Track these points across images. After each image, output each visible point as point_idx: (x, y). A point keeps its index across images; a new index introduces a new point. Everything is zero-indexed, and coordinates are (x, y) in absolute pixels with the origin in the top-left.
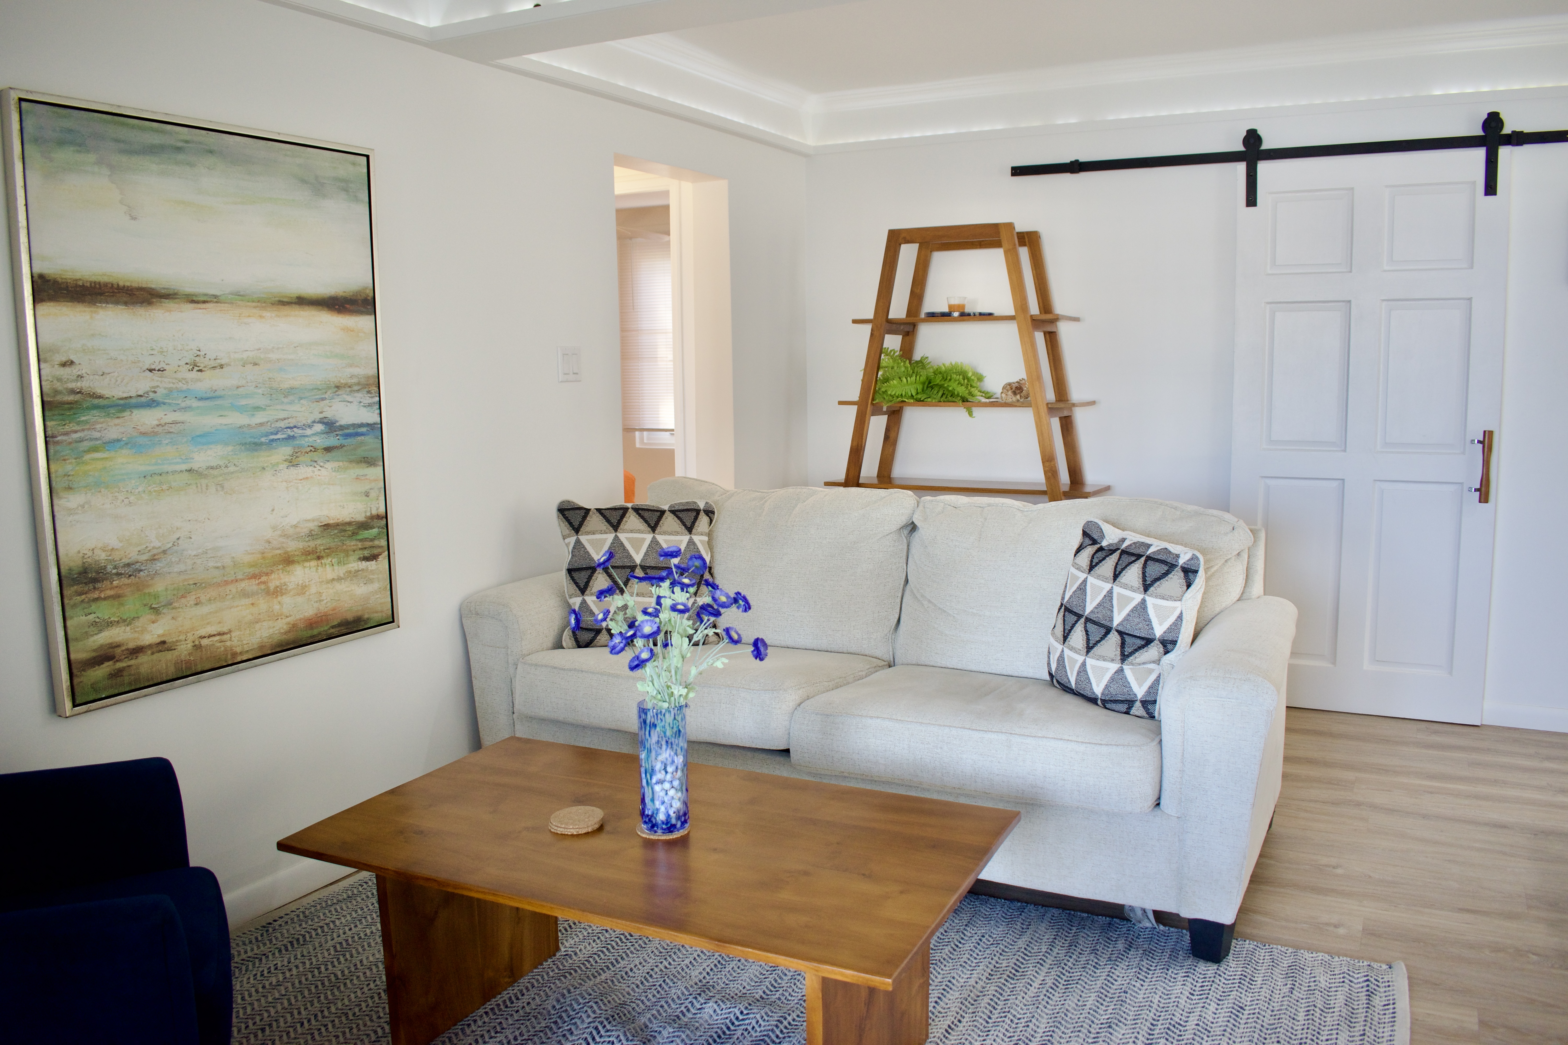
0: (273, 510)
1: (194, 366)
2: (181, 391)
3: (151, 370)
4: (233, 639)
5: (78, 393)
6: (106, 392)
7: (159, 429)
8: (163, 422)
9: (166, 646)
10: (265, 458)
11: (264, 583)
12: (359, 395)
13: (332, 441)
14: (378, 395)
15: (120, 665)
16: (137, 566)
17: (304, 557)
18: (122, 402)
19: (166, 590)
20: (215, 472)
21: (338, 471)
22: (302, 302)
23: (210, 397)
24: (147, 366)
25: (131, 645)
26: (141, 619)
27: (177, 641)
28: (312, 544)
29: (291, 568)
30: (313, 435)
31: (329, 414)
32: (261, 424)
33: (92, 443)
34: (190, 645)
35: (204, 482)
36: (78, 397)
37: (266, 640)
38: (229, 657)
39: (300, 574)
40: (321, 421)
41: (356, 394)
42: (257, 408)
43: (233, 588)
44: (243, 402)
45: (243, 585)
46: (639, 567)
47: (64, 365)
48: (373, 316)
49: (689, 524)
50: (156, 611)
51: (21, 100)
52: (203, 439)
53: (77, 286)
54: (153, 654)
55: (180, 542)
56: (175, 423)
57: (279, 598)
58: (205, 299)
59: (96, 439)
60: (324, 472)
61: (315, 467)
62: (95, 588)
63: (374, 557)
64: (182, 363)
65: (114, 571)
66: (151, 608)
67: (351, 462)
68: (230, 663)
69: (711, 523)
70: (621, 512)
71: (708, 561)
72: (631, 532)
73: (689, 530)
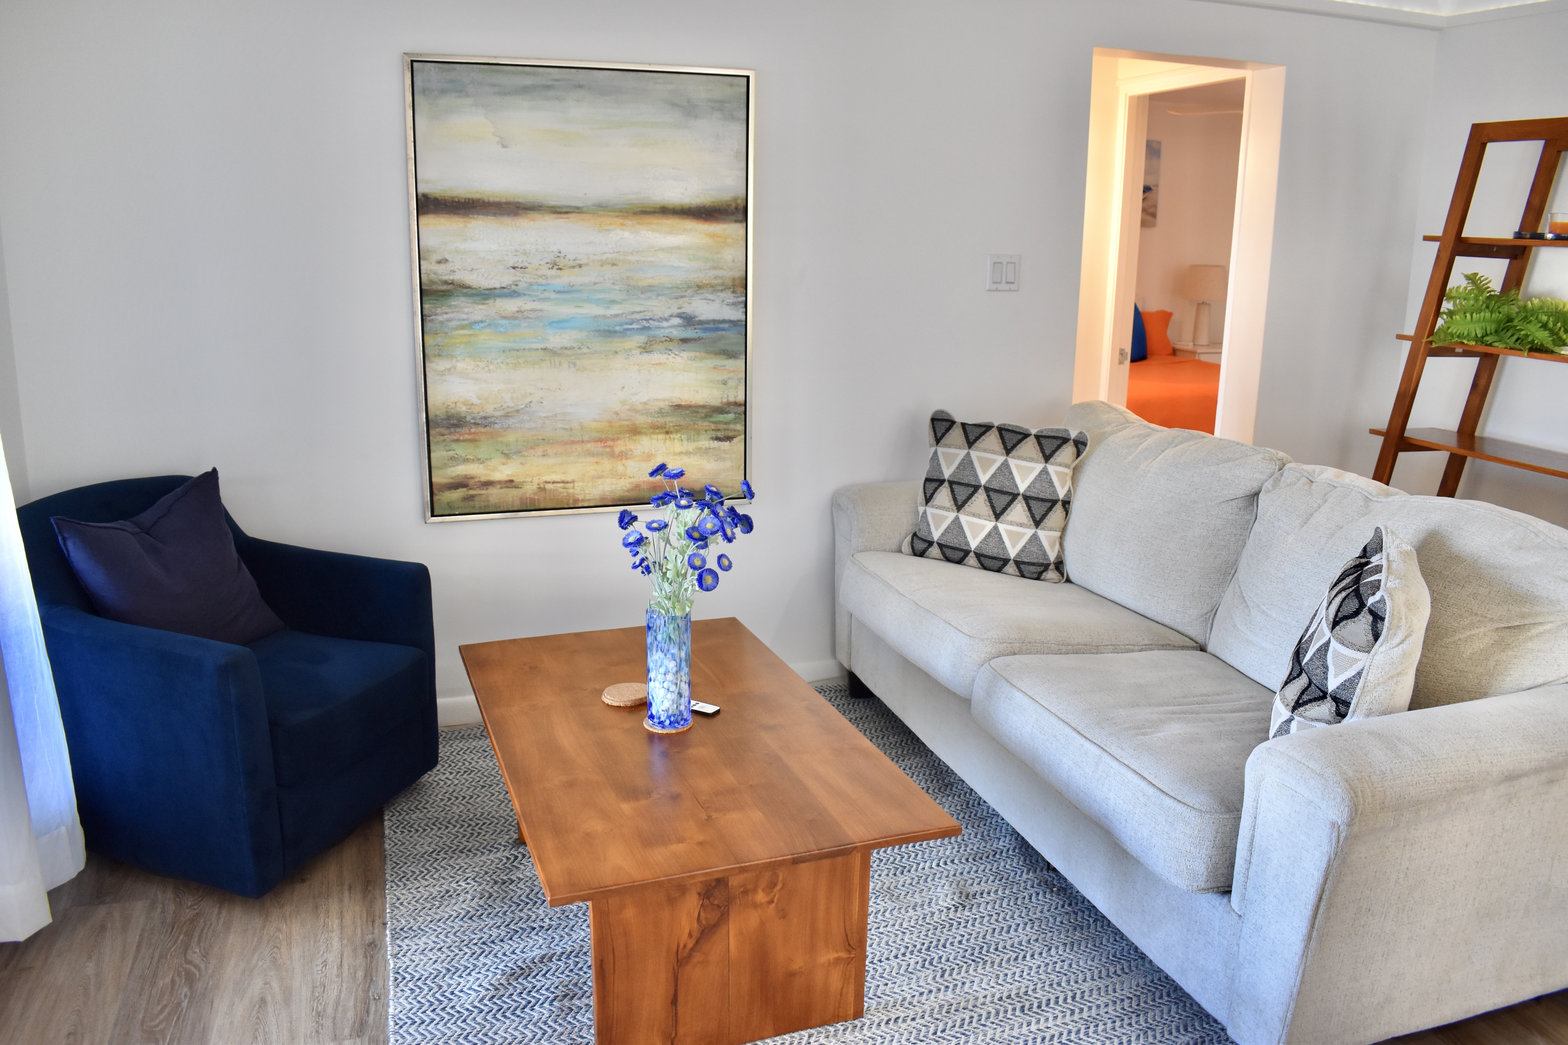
0: (623, 388)
1: (554, 265)
3: (514, 268)
4: (576, 488)
5: (450, 284)
7: (519, 315)
8: (522, 309)
9: (514, 484)
10: (617, 344)
11: (610, 447)
12: (723, 295)
13: (690, 333)
14: (744, 295)
15: (472, 492)
16: (493, 419)
17: (651, 430)
18: (487, 292)
19: (517, 441)
20: (569, 352)
21: (694, 360)
22: (666, 211)
23: (567, 292)
24: (511, 264)
25: (483, 479)
26: (493, 460)
27: (524, 482)
28: (661, 420)
29: (638, 437)
30: (669, 327)
31: (688, 309)
32: (616, 316)
34: (535, 487)
35: (557, 359)
36: (449, 287)
37: (608, 494)
38: (571, 501)
40: (679, 316)
41: (719, 294)
42: (613, 302)
43: (579, 448)
45: (589, 446)
46: (982, 488)
47: (439, 262)
48: (745, 224)
49: (1048, 452)
50: (507, 456)
51: (412, 61)
52: (560, 324)
53: (453, 202)
54: (501, 488)
55: (531, 405)
56: (534, 310)
57: (624, 461)
58: (568, 210)
59: (464, 320)
60: (678, 359)
61: (669, 355)
62: (455, 432)
63: (729, 439)
64: (543, 262)
65: (472, 421)
66: (502, 453)
67: (708, 352)
68: (571, 506)
69: (1078, 455)
70: (984, 429)
71: (1061, 494)
72: (985, 451)
73: (1047, 458)
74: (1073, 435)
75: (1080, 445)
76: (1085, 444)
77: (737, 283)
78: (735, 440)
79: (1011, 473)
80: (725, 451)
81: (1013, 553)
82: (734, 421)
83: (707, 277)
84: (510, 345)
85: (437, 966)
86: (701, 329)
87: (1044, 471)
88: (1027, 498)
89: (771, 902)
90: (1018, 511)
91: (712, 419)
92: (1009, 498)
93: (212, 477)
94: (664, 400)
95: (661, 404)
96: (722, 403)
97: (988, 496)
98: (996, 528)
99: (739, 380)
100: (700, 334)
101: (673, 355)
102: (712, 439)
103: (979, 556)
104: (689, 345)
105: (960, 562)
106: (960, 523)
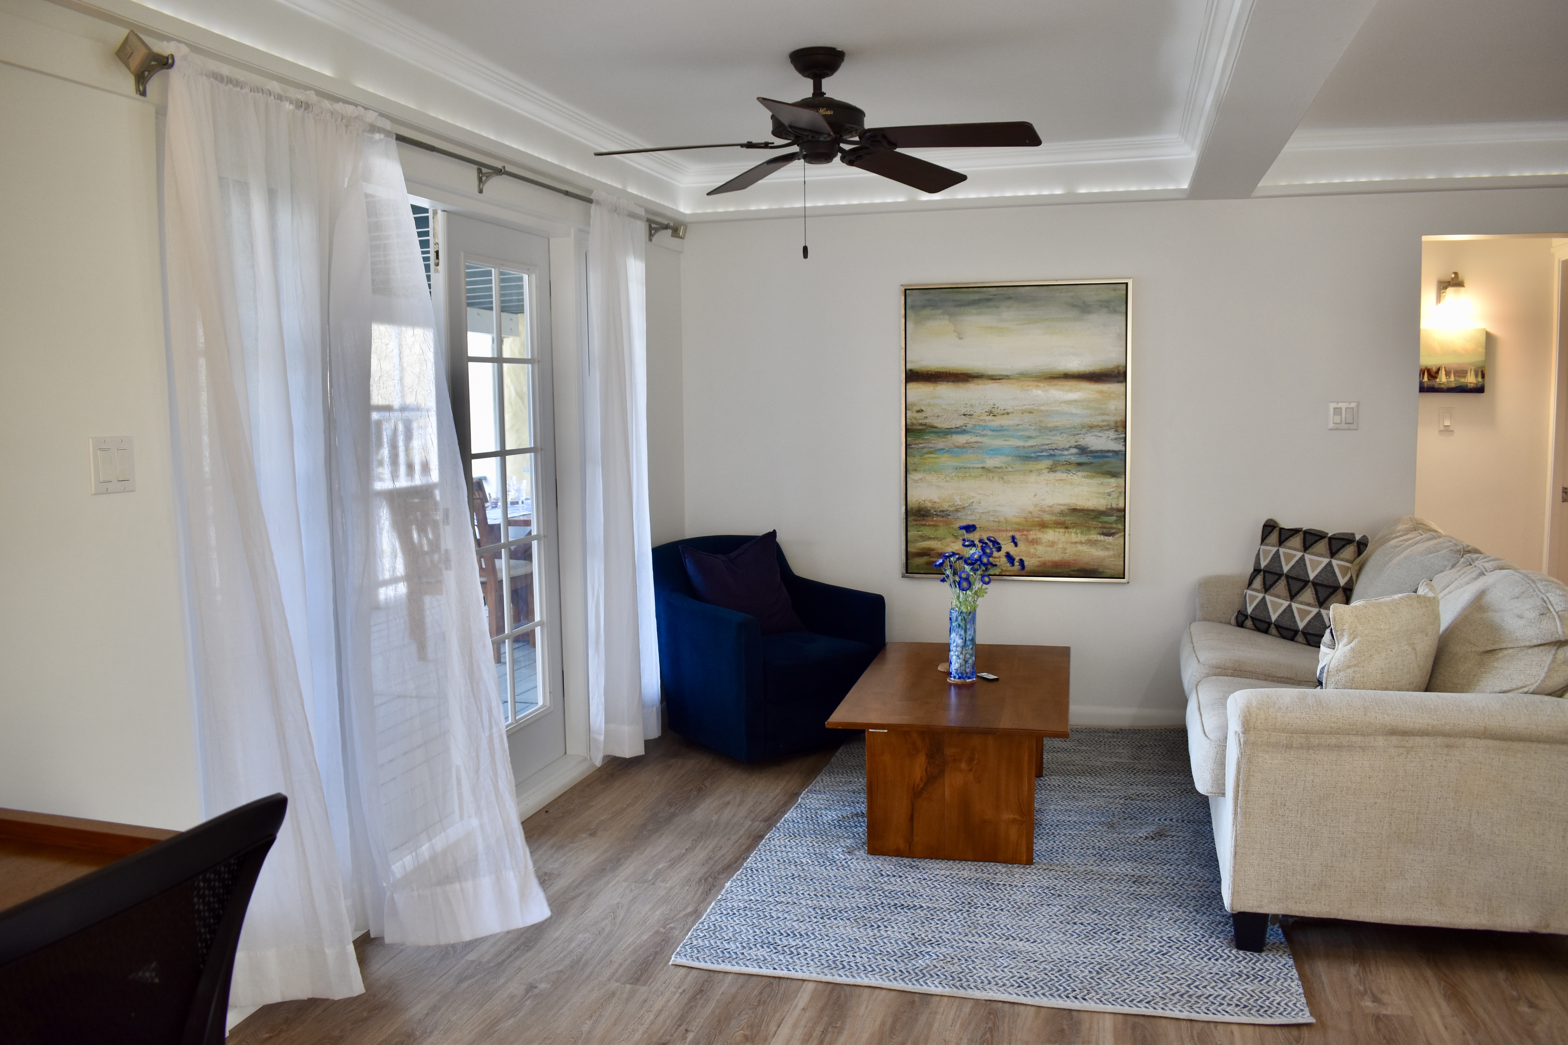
0: (1036, 495)
1: (990, 413)
2: (982, 426)
3: (964, 415)
5: (925, 425)
6: (939, 425)
7: (967, 445)
8: (969, 442)
10: (1032, 465)
11: (1025, 535)
12: (1108, 432)
13: (1084, 459)
14: (1124, 433)
15: (932, 559)
16: (945, 512)
17: (1055, 526)
18: (947, 430)
20: (999, 470)
21: (1087, 478)
22: (1067, 376)
23: (998, 430)
24: (963, 413)
25: (940, 551)
26: (944, 539)
28: (1062, 519)
29: (1045, 530)
30: (1069, 455)
31: (1082, 442)
32: (1032, 446)
33: (929, 450)
35: (991, 475)
36: (924, 427)
39: (1050, 535)
40: (1076, 447)
41: (1105, 432)
42: (1030, 437)
43: (1004, 534)
44: (1021, 434)
46: (1284, 576)
47: (918, 412)
48: (1124, 384)
49: (1335, 551)
51: (906, 289)
52: (994, 452)
53: (928, 374)
55: (973, 504)
56: (976, 442)
57: (1035, 546)
58: (1000, 378)
59: (932, 448)
60: (1075, 477)
61: (1069, 474)
62: (924, 520)
63: (1110, 534)
64: (983, 412)
65: (935, 513)
66: (953, 535)
67: (1098, 473)
69: (1359, 555)
70: (1293, 532)
71: (1342, 581)
72: (1290, 548)
73: (1333, 554)
74: (1358, 537)
75: (1362, 545)
76: (1366, 545)
77: (1119, 424)
78: (1117, 536)
79: (1305, 565)
80: (1109, 543)
82: (1116, 522)
83: (1097, 420)
84: (961, 465)
86: (1092, 456)
87: (1330, 564)
89: (971, 770)
90: (1308, 594)
91: (1099, 520)
92: (1302, 584)
93: (773, 534)
94: (1064, 505)
95: (1063, 508)
96: (1107, 508)
97: (1288, 582)
98: (1290, 606)
99: (1120, 493)
100: (1091, 460)
101: (1071, 474)
102: (1099, 533)
103: (1277, 627)
104: (1083, 467)
105: (1266, 632)
106: (1265, 601)
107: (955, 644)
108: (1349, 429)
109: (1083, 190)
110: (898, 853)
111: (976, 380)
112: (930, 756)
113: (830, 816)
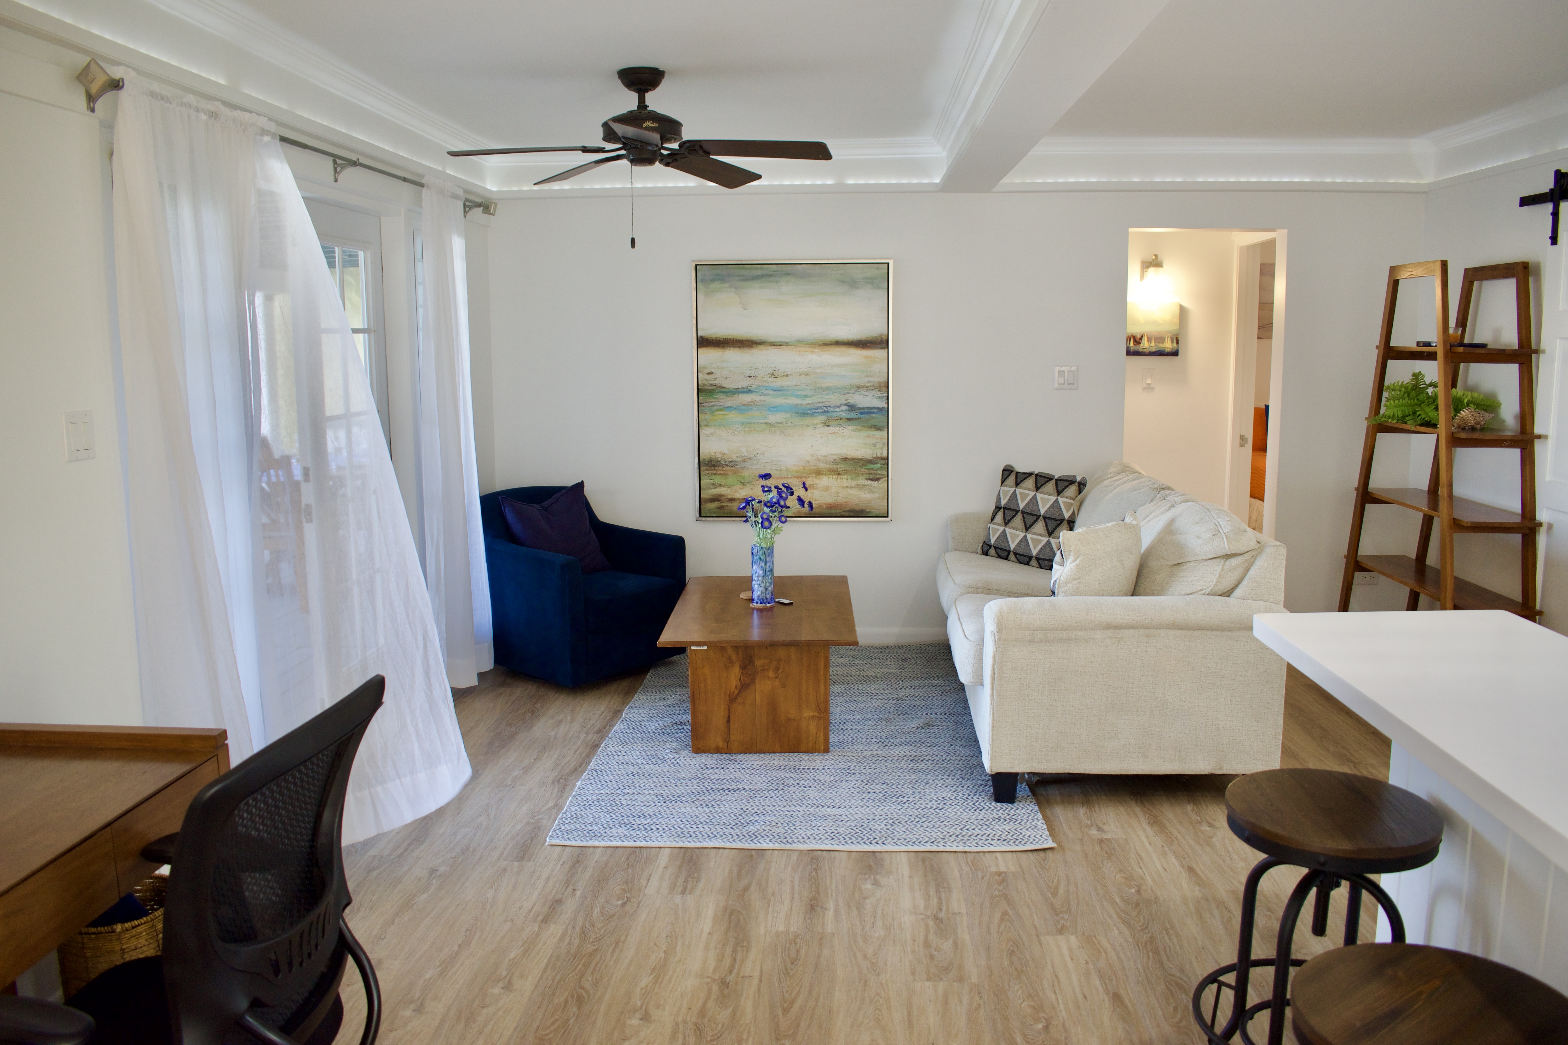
2: (765, 387)
3: (749, 377)
6: (727, 386)
7: (752, 403)
10: (808, 420)
12: (873, 392)
13: (852, 415)
15: (723, 504)
16: (736, 463)
19: (749, 476)
22: (838, 343)
23: (779, 390)
28: (835, 467)
32: (808, 404)
33: (719, 408)
35: (773, 429)
36: (713, 387)
39: (825, 481)
40: (846, 405)
41: (871, 392)
42: (806, 396)
44: (799, 393)
46: (1020, 512)
47: (708, 374)
48: (887, 350)
49: (1061, 490)
50: (743, 484)
51: (696, 265)
52: (775, 409)
53: (716, 340)
58: (781, 344)
59: (721, 406)
60: (845, 430)
66: (741, 482)
67: (864, 427)
69: (1080, 492)
70: (1027, 475)
71: (1067, 515)
72: (1024, 488)
73: (1059, 493)
74: (1078, 479)
75: (1082, 485)
76: (1085, 485)
79: (1037, 502)
80: (874, 487)
81: (1034, 552)
82: (881, 469)
83: (863, 381)
84: (747, 421)
85: (644, 719)
86: (860, 413)
87: (1056, 501)
88: (1045, 518)
89: (777, 678)
90: (1040, 526)
91: (866, 467)
92: (1035, 518)
93: (581, 485)
95: (835, 457)
96: (873, 457)
97: (1023, 517)
98: (1025, 536)
99: (884, 444)
100: (859, 416)
101: (842, 428)
102: (866, 479)
103: (1015, 554)
104: (852, 422)
105: (1006, 558)
106: (1006, 533)
107: (757, 575)
108: (1071, 389)
109: (851, 181)
110: (718, 751)
111: (760, 347)
112: (743, 667)
113: (653, 726)
